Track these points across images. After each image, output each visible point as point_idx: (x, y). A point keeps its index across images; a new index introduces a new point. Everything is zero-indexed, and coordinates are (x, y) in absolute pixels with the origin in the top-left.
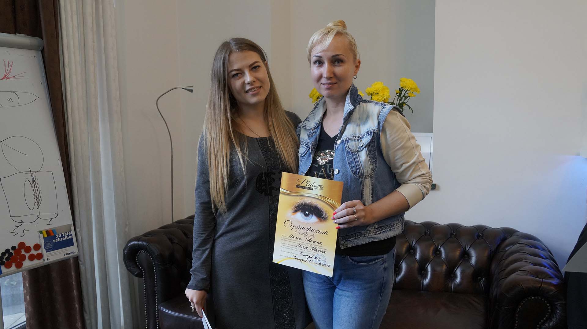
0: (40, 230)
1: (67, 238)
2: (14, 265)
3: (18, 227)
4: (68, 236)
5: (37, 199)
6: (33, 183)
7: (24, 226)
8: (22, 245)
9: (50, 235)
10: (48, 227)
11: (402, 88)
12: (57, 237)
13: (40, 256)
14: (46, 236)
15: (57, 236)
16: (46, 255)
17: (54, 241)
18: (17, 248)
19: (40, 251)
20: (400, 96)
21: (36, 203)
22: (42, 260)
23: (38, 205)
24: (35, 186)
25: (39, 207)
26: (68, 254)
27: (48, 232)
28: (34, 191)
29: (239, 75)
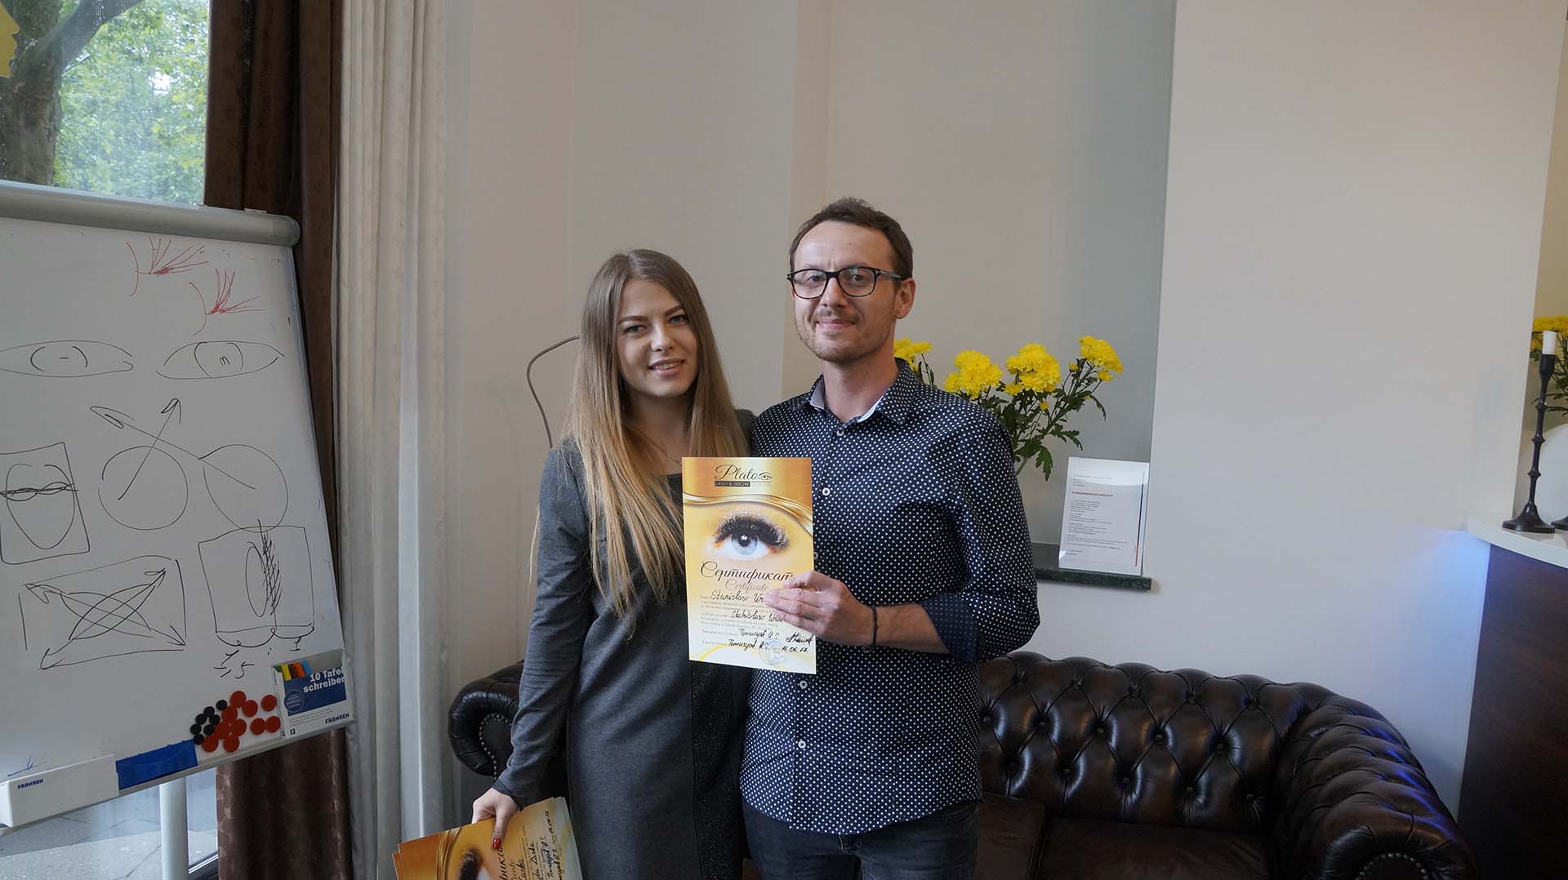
0: (278, 661)
1: (333, 682)
2: (221, 743)
3: (232, 655)
4: (335, 677)
5: (272, 590)
6: (265, 553)
7: (244, 655)
8: (238, 697)
9: (297, 674)
10: (293, 657)
11: (1085, 359)
12: (313, 680)
13: (274, 725)
14: (289, 678)
15: (311, 678)
16: (287, 721)
17: (306, 690)
18: (229, 704)
19: (274, 713)
20: (1077, 376)
21: (270, 602)
22: (278, 734)
23: (273, 605)
24: (270, 561)
25: (276, 610)
26: (334, 719)
27: (292, 668)
28: (265, 573)
29: (640, 328)
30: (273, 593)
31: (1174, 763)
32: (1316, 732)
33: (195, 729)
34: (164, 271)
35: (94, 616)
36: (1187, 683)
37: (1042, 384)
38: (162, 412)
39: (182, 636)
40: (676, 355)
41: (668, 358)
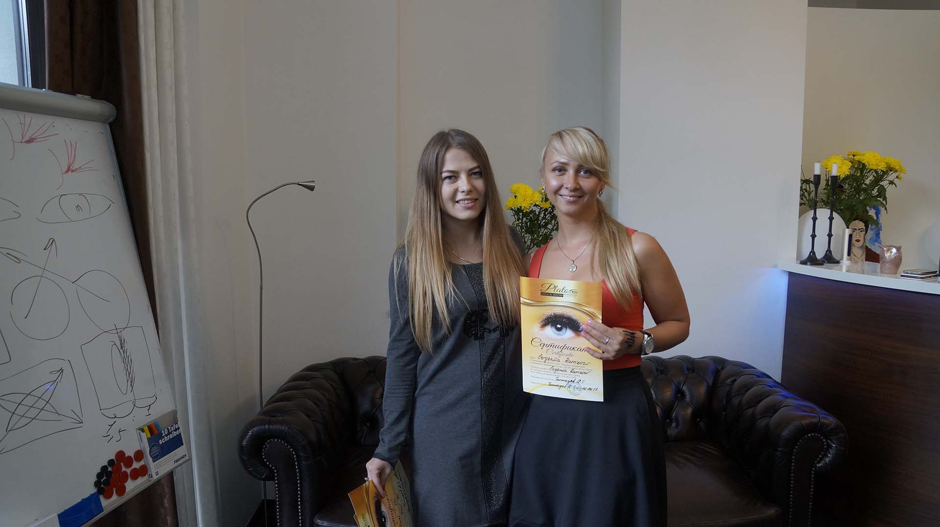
0: (140, 425)
1: (175, 434)
2: (114, 491)
3: (112, 426)
5: (129, 374)
6: (122, 348)
7: (119, 424)
8: (120, 454)
9: (153, 431)
10: (149, 420)
12: (164, 435)
13: (143, 471)
14: (149, 436)
15: (162, 434)
16: (152, 466)
17: (161, 442)
18: (115, 462)
21: (129, 383)
22: (148, 476)
23: (131, 385)
24: (125, 354)
25: (133, 388)
26: (179, 460)
27: (150, 429)
28: (123, 362)
29: (453, 178)
30: (130, 376)
32: (730, 381)
33: (97, 484)
34: (30, 141)
35: (21, 410)
38: (45, 249)
39: (80, 416)
40: (474, 196)
41: (468, 197)
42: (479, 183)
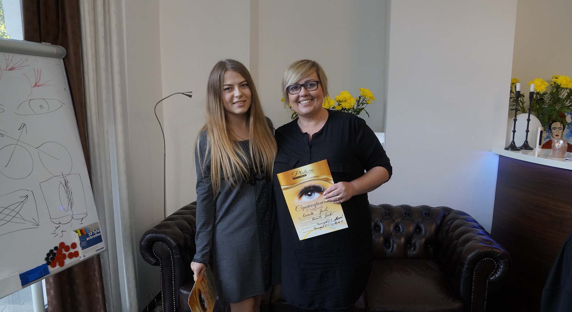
0: (75, 229)
1: (97, 235)
2: (57, 263)
3: (57, 228)
4: (98, 233)
5: (70, 200)
6: (66, 185)
7: (62, 227)
8: (62, 244)
9: (83, 234)
10: (81, 226)
11: (361, 96)
12: (90, 235)
13: (76, 254)
14: (80, 235)
15: (89, 235)
16: (81, 252)
17: (87, 239)
18: (59, 248)
19: (75, 250)
20: (358, 102)
21: (70, 205)
22: (78, 258)
23: (71, 206)
24: (68, 188)
25: (72, 208)
26: (99, 250)
27: (81, 231)
28: (66, 193)
29: (230, 89)
31: (403, 237)
32: (450, 222)
33: (47, 259)
36: (404, 209)
37: (349, 106)
38: (19, 129)
39: (38, 222)
40: (243, 99)
41: (240, 100)
42: (247, 91)
